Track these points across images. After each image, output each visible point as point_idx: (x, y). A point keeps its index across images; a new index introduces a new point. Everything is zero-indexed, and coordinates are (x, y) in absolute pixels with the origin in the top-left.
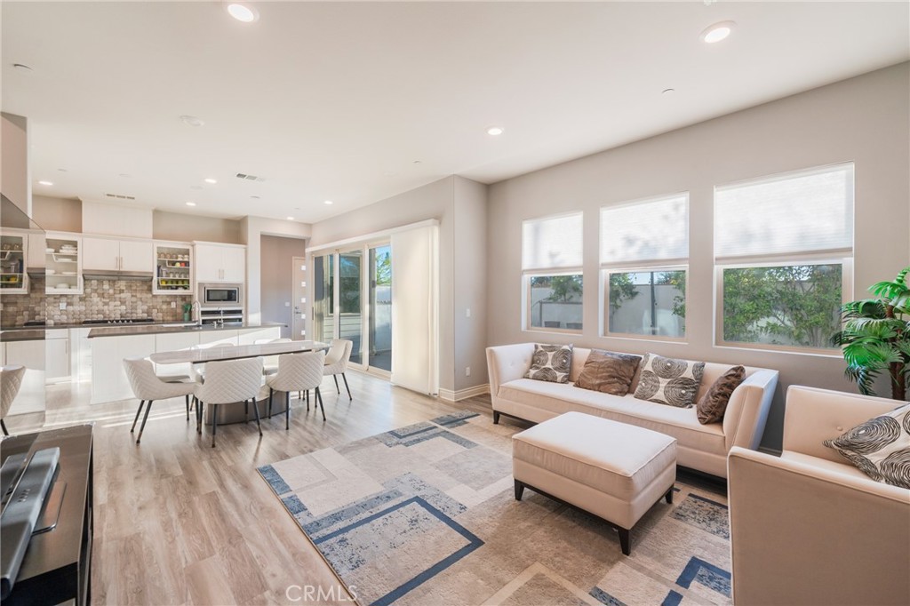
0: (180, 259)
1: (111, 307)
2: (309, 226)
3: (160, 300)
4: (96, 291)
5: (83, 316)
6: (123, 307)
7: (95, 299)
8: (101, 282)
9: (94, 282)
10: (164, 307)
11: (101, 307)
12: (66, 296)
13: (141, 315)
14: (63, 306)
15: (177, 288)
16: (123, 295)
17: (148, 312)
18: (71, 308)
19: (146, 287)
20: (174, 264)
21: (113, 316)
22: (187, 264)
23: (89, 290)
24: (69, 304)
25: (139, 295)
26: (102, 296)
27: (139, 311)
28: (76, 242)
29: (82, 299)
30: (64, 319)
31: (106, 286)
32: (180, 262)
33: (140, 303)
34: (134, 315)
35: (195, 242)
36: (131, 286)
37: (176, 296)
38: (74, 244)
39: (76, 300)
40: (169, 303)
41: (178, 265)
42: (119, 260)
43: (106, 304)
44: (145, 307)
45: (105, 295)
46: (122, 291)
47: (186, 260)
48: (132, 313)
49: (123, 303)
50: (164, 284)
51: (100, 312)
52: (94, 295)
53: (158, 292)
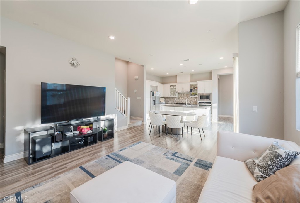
0: (196, 87)
1: (183, 100)
4: (180, 96)
7: (181, 98)
9: (180, 94)
10: (194, 100)
12: (176, 97)
14: (175, 99)
15: (195, 95)
16: (185, 97)
17: (190, 102)
19: (188, 95)
21: (183, 102)
24: (176, 99)
26: (181, 97)
27: (188, 101)
31: (182, 95)
33: (188, 99)
35: (197, 81)
37: (196, 97)
38: (176, 85)
39: (177, 98)
41: (195, 88)
42: (183, 88)
43: (182, 99)
44: (190, 100)
46: (185, 96)
49: (185, 99)
50: (193, 94)
51: (181, 101)
52: (180, 97)
53: (190, 96)
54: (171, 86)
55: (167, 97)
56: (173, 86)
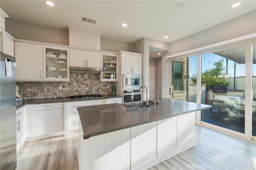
0: (112, 62)
1: (82, 88)
2: (168, 44)
3: (102, 84)
4: (75, 79)
5: (69, 93)
6: (87, 88)
7: (75, 84)
8: (77, 74)
9: (74, 75)
10: (104, 88)
11: (77, 88)
12: (62, 82)
13: (94, 92)
14: (60, 88)
15: (110, 78)
16: (87, 82)
17: (97, 91)
18: (64, 89)
19: (96, 78)
20: (109, 64)
21: (83, 93)
22: (115, 65)
23: (72, 79)
24: (63, 87)
25: (93, 82)
26: (78, 82)
27: (94, 90)
28: (66, 51)
29: (69, 84)
30: (61, 95)
31: (80, 77)
32: (112, 64)
33: (94, 86)
34: (92, 92)
35: (121, 51)
36: (90, 77)
37: (109, 82)
38: (65, 53)
39: (66, 84)
40: (106, 86)
41: (111, 65)
42: (86, 62)
43: (79, 87)
44: (96, 88)
45: (79, 82)
46: (86, 80)
47: (115, 62)
48: (91, 91)
49: (87, 86)
50: (105, 76)
51: (77, 91)
52: (74, 82)
53: (103, 80)
54: (48, 50)
55: (30, 83)
56: (57, 52)
